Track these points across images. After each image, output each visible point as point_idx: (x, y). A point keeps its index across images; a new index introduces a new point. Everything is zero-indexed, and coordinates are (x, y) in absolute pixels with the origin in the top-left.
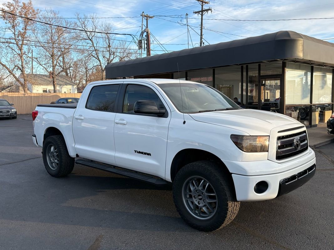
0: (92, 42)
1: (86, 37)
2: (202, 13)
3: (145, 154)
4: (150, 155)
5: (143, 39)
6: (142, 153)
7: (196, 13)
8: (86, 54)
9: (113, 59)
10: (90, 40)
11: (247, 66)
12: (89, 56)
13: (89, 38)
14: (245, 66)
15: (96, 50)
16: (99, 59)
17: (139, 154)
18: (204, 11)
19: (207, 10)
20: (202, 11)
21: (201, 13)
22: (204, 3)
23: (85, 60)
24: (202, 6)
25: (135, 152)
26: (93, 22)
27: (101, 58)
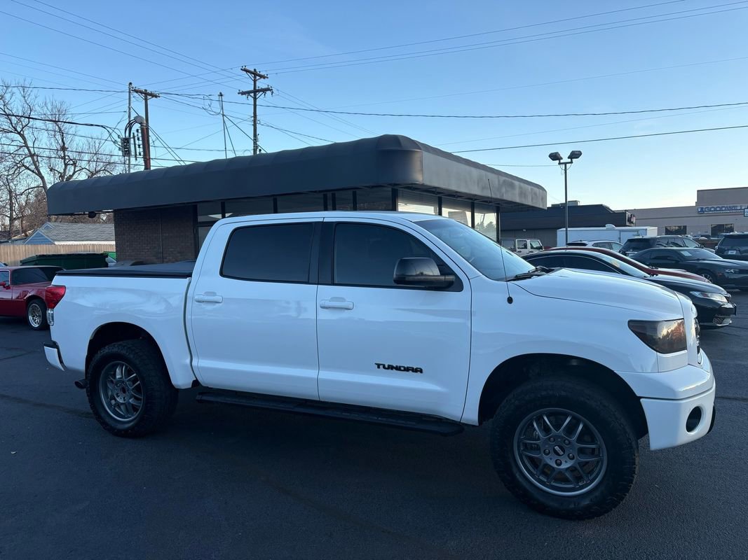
0: (24, 138)
1: (7, 128)
2: (255, 95)
3: (407, 369)
4: (421, 371)
5: (132, 136)
6: (398, 368)
7: (243, 93)
8: (8, 163)
9: (74, 173)
10: (19, 133)
11: (334, 195)
12: (16, 167)
13: (16, 130)
14: (329, 195)
15: (32, 155)
16: (39, 174)
17: (390, 370)
18: (259, 91)
19: (264, 91)
20: (255, 91)
21: (252, 94)
22: (258, 77)
23: (8, 176)
24: (255, 81)
25: (379, 367)
26: (24, 97)
27: (44, 171)
